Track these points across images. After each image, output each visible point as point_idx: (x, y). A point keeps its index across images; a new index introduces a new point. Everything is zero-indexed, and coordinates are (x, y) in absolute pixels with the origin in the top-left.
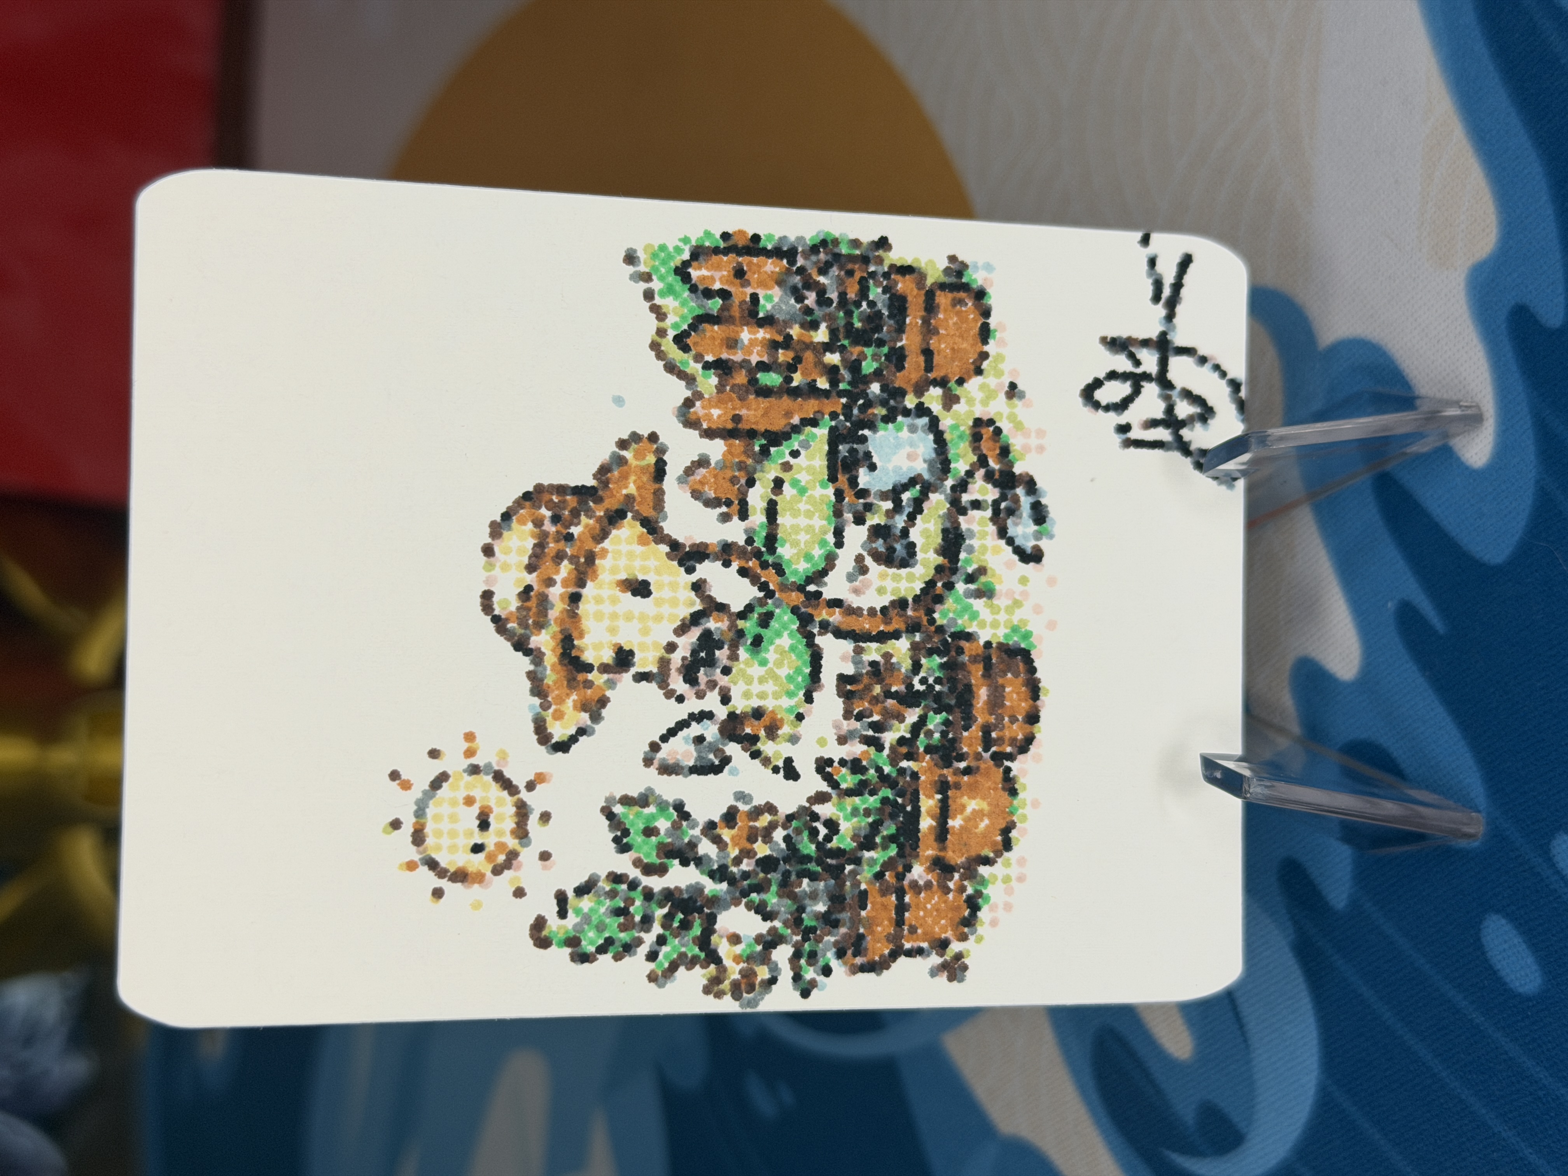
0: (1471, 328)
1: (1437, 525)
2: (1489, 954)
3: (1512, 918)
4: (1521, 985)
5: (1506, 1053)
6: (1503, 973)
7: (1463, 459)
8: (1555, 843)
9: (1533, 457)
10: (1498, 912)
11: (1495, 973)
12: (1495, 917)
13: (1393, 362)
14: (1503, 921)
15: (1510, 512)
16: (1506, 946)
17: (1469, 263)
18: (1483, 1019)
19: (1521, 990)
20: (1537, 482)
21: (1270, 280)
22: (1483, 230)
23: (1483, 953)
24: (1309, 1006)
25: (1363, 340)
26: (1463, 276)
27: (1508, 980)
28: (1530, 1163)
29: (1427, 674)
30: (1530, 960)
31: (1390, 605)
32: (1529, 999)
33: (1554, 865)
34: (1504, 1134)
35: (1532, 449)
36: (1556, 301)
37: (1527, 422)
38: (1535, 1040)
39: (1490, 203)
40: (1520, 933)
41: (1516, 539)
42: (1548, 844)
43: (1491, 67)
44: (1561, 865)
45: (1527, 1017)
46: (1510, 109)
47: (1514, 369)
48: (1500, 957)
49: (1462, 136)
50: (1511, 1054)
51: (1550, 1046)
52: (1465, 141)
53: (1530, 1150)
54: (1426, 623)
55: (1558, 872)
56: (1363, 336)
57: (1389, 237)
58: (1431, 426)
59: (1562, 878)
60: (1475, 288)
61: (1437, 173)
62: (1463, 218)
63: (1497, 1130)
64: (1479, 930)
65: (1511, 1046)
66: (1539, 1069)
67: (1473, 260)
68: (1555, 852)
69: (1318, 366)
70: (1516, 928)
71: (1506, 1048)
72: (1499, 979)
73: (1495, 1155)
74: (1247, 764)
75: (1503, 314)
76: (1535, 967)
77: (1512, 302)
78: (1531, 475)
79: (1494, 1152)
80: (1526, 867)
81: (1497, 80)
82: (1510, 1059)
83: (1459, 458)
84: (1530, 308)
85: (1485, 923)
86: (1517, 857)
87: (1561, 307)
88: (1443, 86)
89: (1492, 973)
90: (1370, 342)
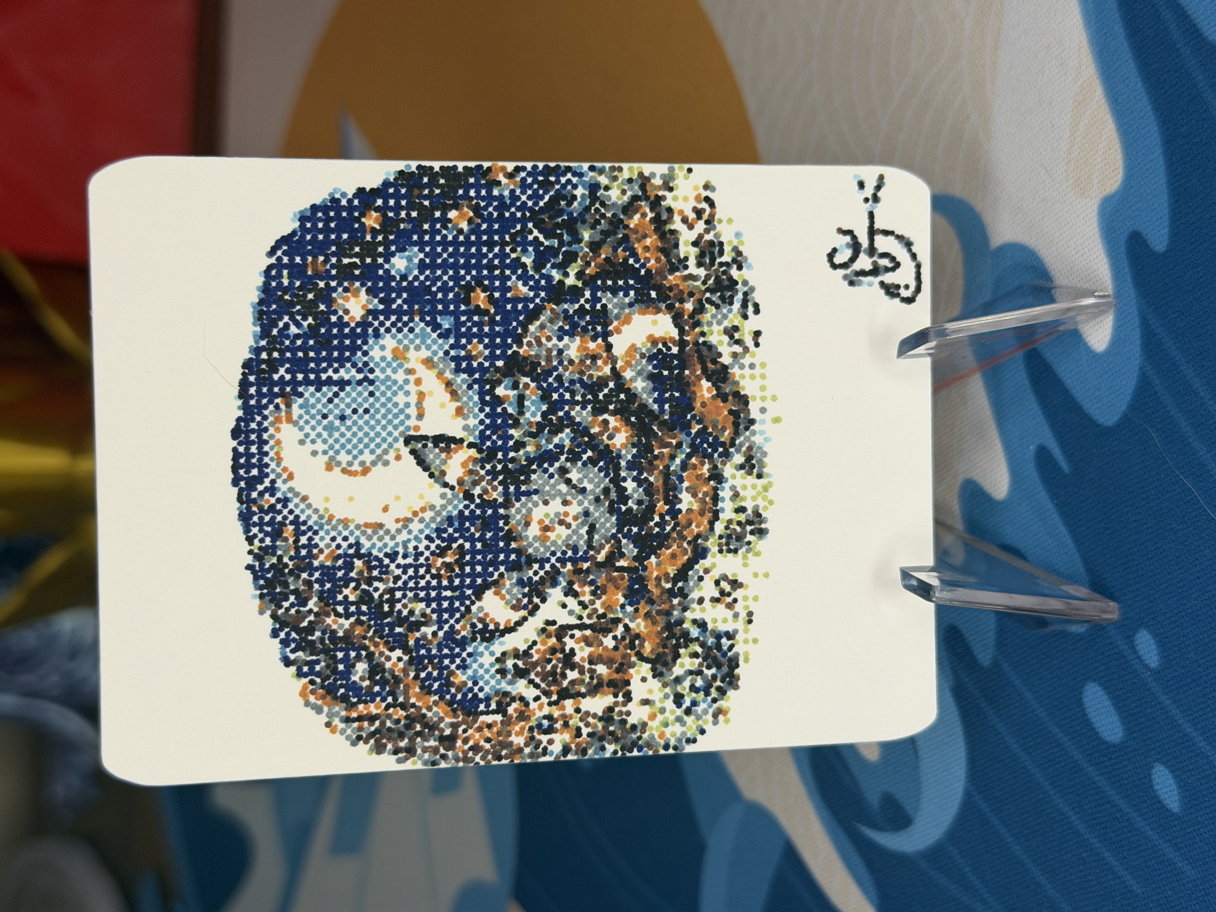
0: (1101, 246)
1: (1068, 391)
2: (1087, 711)
3: (1105, 687)
4: (1108, 736)
5: (1095, 783)
6: (1096, 725)
7: (1089, 344)
8: (1138, 635)
9: (1139, 349)
10: (1095, 681)
11: (1090, 724)
12: (1093, 685)
14: (1099, 688)
15: (1120, 388)
16: (1099, 706)
17: (1102, 196)
18: (1080, 756)
19: (1108, 739)
20: (1141, 368)
21: (957, 190)
22: (1113, 171)
23: (1083, 710)
24: (961, 733)
25: (1022, 245)
26: (1097, 205)
28: (1108, 864)
30: (1116, 718)
31: (1031, 447)
32: (1114, 746)
33: (1136, 652)
34: (1091, 841)
35: (1139, 342)
36: (1162, 232)
37: (1136, 322)
38: (1116, 776)
39: (1119, 151)
40: (1110, 698)
41: (1124, 408)
42: (1133, 636)
43: (1126, 45)
44: (1141, 653)
45: (1112, 759)
46: (1139, 79)
47: (1129, 280)
48: (1094, 714)
49: (1102, 96)
50: (1099, 784)
51: (1126, 782)
52: (1104, 100)
53: (1109, 854)
54: (1056, 463)
55: (1139, 657)
56: (1023, 242)
57: (1045, 168)
58: (1070, 314)
59: (1142, 662)
60: (1105, 215)
61: (1082, 123)
62: (1099, 160)
63: (1086, 837)
64: (1081, 693)
65: (1099, 778)
66: (1118, 797)
67: (1104, 194)
68: (1137, 642)
69: (990, 261)
70: (1107, 694)
71: (1095, 779)
72: (1093, 729)
73: (1084, 855)
74: (935, 574)
75: (1123, 238)
76: (1119, 724)
77: (1131, 229)
78: (1137, 362)
79: (1084, 852)
80: (1117, 650)
81: (1130, 55)
82: (1098, 787)
83: (1086, 343)
84: (1144, 235)
85: (1086, 688)
86: (1111, 643)
87: (1166, 237)
88: (1090, 55)
89: (1088, 724)
90: (1027, 247)
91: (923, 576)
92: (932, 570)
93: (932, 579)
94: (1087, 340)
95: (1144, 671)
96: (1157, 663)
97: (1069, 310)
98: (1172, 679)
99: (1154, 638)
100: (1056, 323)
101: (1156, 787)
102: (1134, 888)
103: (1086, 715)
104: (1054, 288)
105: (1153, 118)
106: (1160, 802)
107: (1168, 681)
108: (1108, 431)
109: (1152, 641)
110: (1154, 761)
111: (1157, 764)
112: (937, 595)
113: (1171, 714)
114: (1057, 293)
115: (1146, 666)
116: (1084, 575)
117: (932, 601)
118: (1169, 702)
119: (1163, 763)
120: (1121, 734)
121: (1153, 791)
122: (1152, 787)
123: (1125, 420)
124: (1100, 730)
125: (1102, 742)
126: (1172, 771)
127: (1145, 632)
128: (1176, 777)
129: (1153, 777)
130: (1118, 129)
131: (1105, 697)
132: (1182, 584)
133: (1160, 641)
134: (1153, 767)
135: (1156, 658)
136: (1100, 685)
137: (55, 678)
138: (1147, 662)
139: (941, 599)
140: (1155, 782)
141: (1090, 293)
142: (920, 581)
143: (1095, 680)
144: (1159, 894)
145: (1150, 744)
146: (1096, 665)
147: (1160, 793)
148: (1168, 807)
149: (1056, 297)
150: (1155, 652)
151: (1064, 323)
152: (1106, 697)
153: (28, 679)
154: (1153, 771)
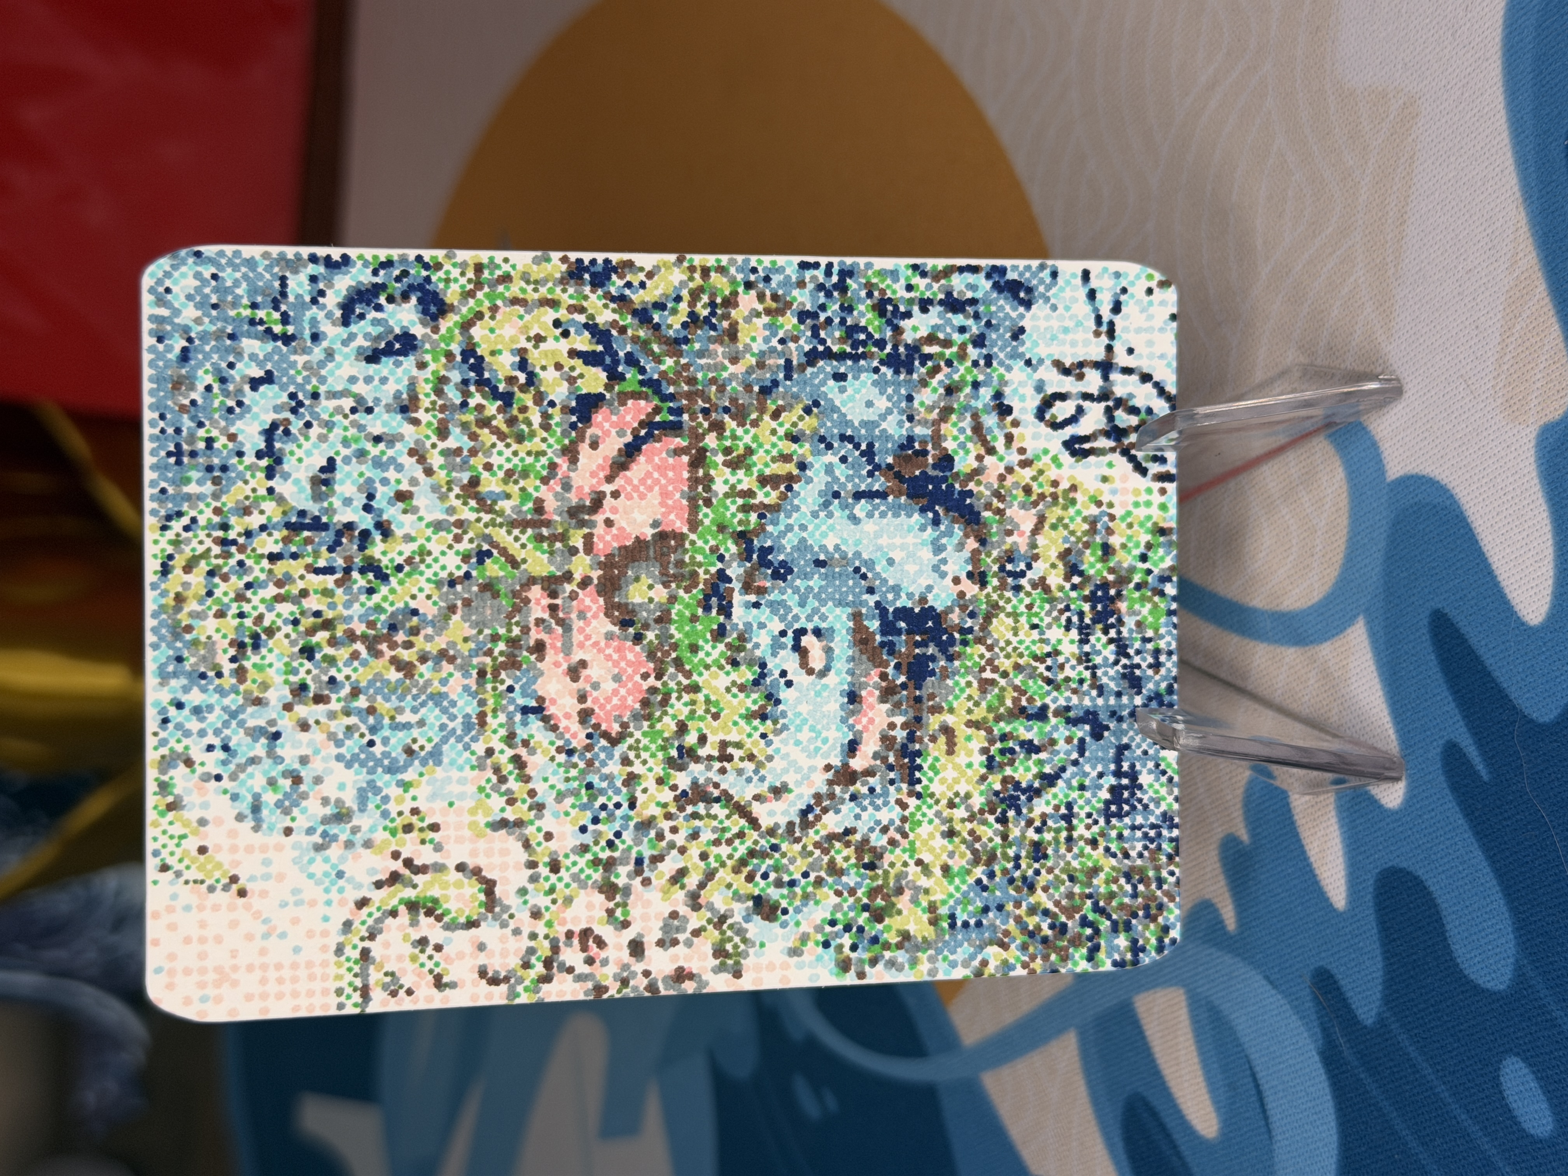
1: (1489, 674)
3: (1531, 1064)
6: (1517, 1113)
7: (1520, 614)
10: (1517, 1054)
11: (1510, 1111)
12: (1511, 1059)
14: (1522, 1065)
16: (1522, 1088)
17: (1542, 422)
19: (1533, 1132)
23: (1501, 1092)
30: (1544, 1106)
40: (1537, 1078)
45: (1537, 1158)
48: (1515, 1097)
49: (1545, 294)
52: (1547, 300)
54: (1471, 766)
56: (1432, 475)
57: (1465, 381)
58: (1350, 401)
60: (1544, 448)
61: (1518, 327)
62: (1539, 376)
64: (1498, 1069)
67: (1545, 420)
70: (1533, 1072)
72: (1513, 1118)
76: (1548, 1113)
83: (1516, 613)
85: (1505, 1063)
88: (1530, 240)
89: (1507, 1111)
94: (1517, 608)
97: (1347, 395)
103: (1503, 1098)
108: (1543, 729)
112: (1181, 741)
120: (1550, 1127)
124: (1522, 1119)
125: (1524, 1135)
136: (1525, 1060)
137: (91, 955)
139: (1186, 746)
141: (1374, 377)
146: (1520, 1034)
152: (1531, 1077)
153: (56, 955)
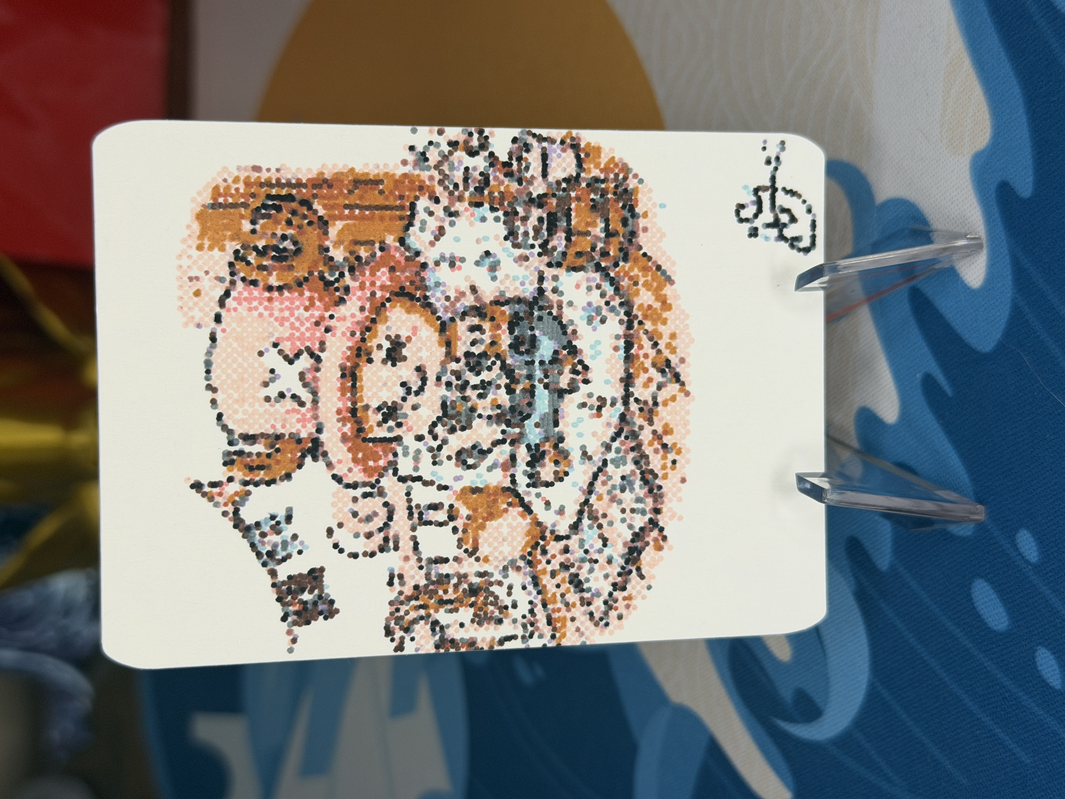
0: (973, 195)
1: (948, 325)
2: (976, 605)
3: (990, 582)
4: (995, 625)
5: (985, 668)
6: (984, 617)
7: (966, 282)
8: (1019, 535)
9: (1010, 283)
11: (979, 616)
13: (923, 215)
14: (986, 584)
15: (995, 319)
16: (986, 600)
17: (972, 152)
18: (971, 645)
19: (995, 628)
20: (1013, 300)
21: (845, 156)
22: (982, 130)
23: (973, 604)
24: (864, 632)
25: (903, 200)
26: (968, 161)
27: (987, 621)
28: (999, 739)
29: (941, 422)
30: (1002, 609)
31: (918, 375)
32: (1001, 634)
33: (1017, 550)
34: (983, 719)
35: (1010, 277)
36: (1027, 180)
37: (1007, 260)
38: (1004, 660)
39: (987, 112)
40: (996, 592)
41: (998, 336)
42: (1014, 535)
43: (989, 20)
44: (1022, 550)
45: (999, 646)
46: (1001, 49)
47: (1000, 224)
48: (983, 606)
49: (970, 66)
50: (989, 669)
51: (1013, 665)
52: (971, 69)
53: (1000, 730)
54: (941, 388)
55: (1020, 554)
56: (904, 197)
57: (922, 132)
58: (947, 253)
59: (1023, 557)
60: (976, 168)
61: (953, 91)
62: (969, 121)
63: (979, 716)
64: (970, 589)
65: (989, 663)
66: (1006, 679)
67: (975, 150)
68: (1018, 541)
69: (875, 215)
70: (993, 588)
71: (986, 665)
72: (982, 620)
73: (978, 732)
74: (826, 479)
75: (993, 187)
76: (1004, 614)
77: (1000, 179)
78: (1009, 295)
79: (977, 730)
80: (1000, 549)
81: (993, 28)
82: (988, 671)
83: (963, 281)
84: (1011, 184)
85: (974, 584)
86: (995, 543)
87: (1031, 184)
89: (977, 616)
90: (908, 201)
91: (816, 481)
92: (824, 475)
93: (824, 484)
94: (964, 278)
95: (1025, 566)
96: (1036, 559)
97: (945, 249)
98: (1051, 571)
99: (1034, 536)
100: (934, 261)
101: (1039, 668)
102: (1023, 759)
103: (974, 608)
104: (931, 231)
105: (1015, 82)
106: (1044, 681)
107: (1047, 573)
108: (985, 357)
109: (1032, 539)
110: (1037, 645)
111: (1040, 647)
112: (828, 497)
113: (1051, 602)
114: (934, 236)
115: (1027, 562)
116: (969, 485)
117: (824, 503)
118: (1049, 592)
119: (1046, 647)
120: (1007, 623)
121: (1038, 671)
122: (1036, 668)
123: (1001, 347)
125: (990, 631)
126: (1054, 653)
127: (1026, 532)
128: (1057, 658)
129: (1036, 660)
130: (985, 93)
131: (992, 591)
132: (1056, 487)
133: (1039, 538)
134: (1037, 650)
135: (1035, 554)
136: (987, 580)
138: (1028, 558)
139: (832, 500)
140: (1038, 664)
141: (964, 236)
142: (813, 485)
143: (982, 577)
144: (1046, 762)
145: (1033, 630)
146: (982, 563)
147: (1044, 673)
148: (1051, 684)
149: (933, 239)
150: (1035, 548)
151: (940, 262)
154: (1037, 654)
